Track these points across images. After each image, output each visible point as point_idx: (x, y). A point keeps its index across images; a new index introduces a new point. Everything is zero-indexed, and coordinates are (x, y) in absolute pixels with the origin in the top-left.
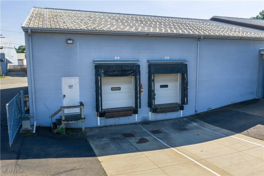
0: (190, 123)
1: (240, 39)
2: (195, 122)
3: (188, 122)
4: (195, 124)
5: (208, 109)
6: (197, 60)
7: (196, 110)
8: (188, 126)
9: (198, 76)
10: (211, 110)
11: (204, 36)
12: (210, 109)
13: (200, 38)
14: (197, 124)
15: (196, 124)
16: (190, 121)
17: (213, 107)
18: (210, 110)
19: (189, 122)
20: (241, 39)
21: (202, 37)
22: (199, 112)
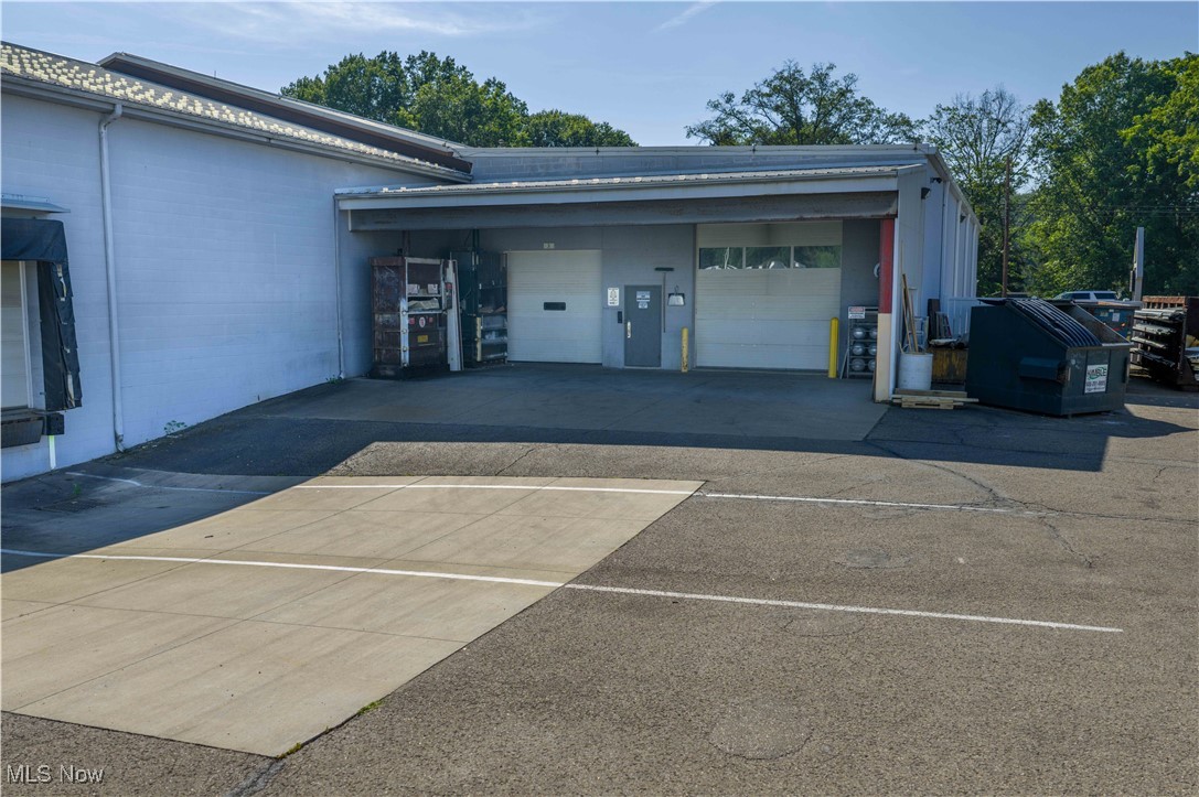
0: (106, 483)
1: (265, 140)
2: (127, 476)
3: (90, 484)
4: (133, 483)
5: (168, 427)
6: (101, 208)
7: (119, 433)
8: (103, 494)
9: (116, 281)
10: (182, 432)
11: (126, 104)
12: (178, 425)
13: (112, 112)
14: (138, 480)
15: (135, 483)
16: (101, 478)
17: (191, 419)
18: (177, 429)
19: (99, 480)
20: (272, 141)
21: (119, 110)
22: (130, 441)
